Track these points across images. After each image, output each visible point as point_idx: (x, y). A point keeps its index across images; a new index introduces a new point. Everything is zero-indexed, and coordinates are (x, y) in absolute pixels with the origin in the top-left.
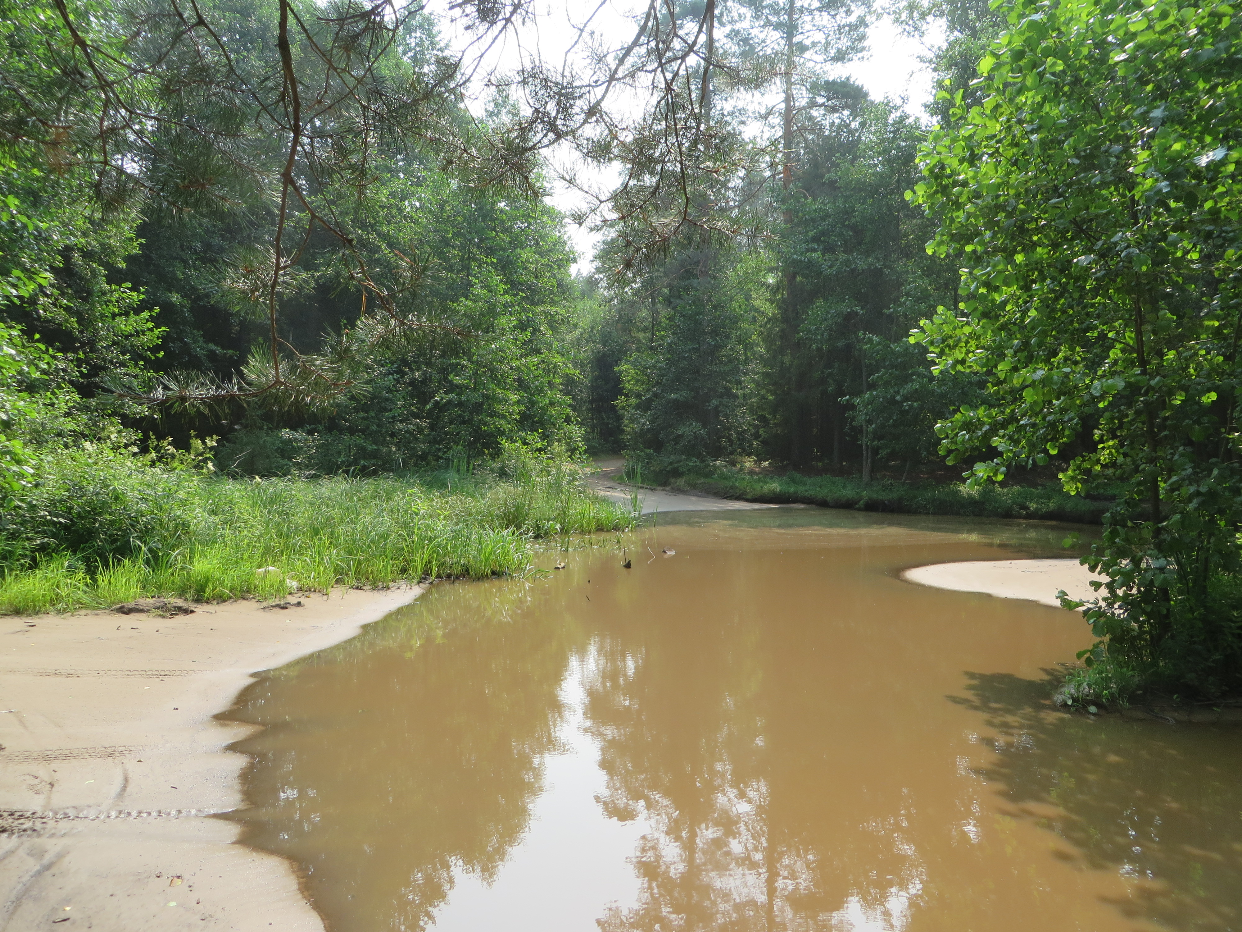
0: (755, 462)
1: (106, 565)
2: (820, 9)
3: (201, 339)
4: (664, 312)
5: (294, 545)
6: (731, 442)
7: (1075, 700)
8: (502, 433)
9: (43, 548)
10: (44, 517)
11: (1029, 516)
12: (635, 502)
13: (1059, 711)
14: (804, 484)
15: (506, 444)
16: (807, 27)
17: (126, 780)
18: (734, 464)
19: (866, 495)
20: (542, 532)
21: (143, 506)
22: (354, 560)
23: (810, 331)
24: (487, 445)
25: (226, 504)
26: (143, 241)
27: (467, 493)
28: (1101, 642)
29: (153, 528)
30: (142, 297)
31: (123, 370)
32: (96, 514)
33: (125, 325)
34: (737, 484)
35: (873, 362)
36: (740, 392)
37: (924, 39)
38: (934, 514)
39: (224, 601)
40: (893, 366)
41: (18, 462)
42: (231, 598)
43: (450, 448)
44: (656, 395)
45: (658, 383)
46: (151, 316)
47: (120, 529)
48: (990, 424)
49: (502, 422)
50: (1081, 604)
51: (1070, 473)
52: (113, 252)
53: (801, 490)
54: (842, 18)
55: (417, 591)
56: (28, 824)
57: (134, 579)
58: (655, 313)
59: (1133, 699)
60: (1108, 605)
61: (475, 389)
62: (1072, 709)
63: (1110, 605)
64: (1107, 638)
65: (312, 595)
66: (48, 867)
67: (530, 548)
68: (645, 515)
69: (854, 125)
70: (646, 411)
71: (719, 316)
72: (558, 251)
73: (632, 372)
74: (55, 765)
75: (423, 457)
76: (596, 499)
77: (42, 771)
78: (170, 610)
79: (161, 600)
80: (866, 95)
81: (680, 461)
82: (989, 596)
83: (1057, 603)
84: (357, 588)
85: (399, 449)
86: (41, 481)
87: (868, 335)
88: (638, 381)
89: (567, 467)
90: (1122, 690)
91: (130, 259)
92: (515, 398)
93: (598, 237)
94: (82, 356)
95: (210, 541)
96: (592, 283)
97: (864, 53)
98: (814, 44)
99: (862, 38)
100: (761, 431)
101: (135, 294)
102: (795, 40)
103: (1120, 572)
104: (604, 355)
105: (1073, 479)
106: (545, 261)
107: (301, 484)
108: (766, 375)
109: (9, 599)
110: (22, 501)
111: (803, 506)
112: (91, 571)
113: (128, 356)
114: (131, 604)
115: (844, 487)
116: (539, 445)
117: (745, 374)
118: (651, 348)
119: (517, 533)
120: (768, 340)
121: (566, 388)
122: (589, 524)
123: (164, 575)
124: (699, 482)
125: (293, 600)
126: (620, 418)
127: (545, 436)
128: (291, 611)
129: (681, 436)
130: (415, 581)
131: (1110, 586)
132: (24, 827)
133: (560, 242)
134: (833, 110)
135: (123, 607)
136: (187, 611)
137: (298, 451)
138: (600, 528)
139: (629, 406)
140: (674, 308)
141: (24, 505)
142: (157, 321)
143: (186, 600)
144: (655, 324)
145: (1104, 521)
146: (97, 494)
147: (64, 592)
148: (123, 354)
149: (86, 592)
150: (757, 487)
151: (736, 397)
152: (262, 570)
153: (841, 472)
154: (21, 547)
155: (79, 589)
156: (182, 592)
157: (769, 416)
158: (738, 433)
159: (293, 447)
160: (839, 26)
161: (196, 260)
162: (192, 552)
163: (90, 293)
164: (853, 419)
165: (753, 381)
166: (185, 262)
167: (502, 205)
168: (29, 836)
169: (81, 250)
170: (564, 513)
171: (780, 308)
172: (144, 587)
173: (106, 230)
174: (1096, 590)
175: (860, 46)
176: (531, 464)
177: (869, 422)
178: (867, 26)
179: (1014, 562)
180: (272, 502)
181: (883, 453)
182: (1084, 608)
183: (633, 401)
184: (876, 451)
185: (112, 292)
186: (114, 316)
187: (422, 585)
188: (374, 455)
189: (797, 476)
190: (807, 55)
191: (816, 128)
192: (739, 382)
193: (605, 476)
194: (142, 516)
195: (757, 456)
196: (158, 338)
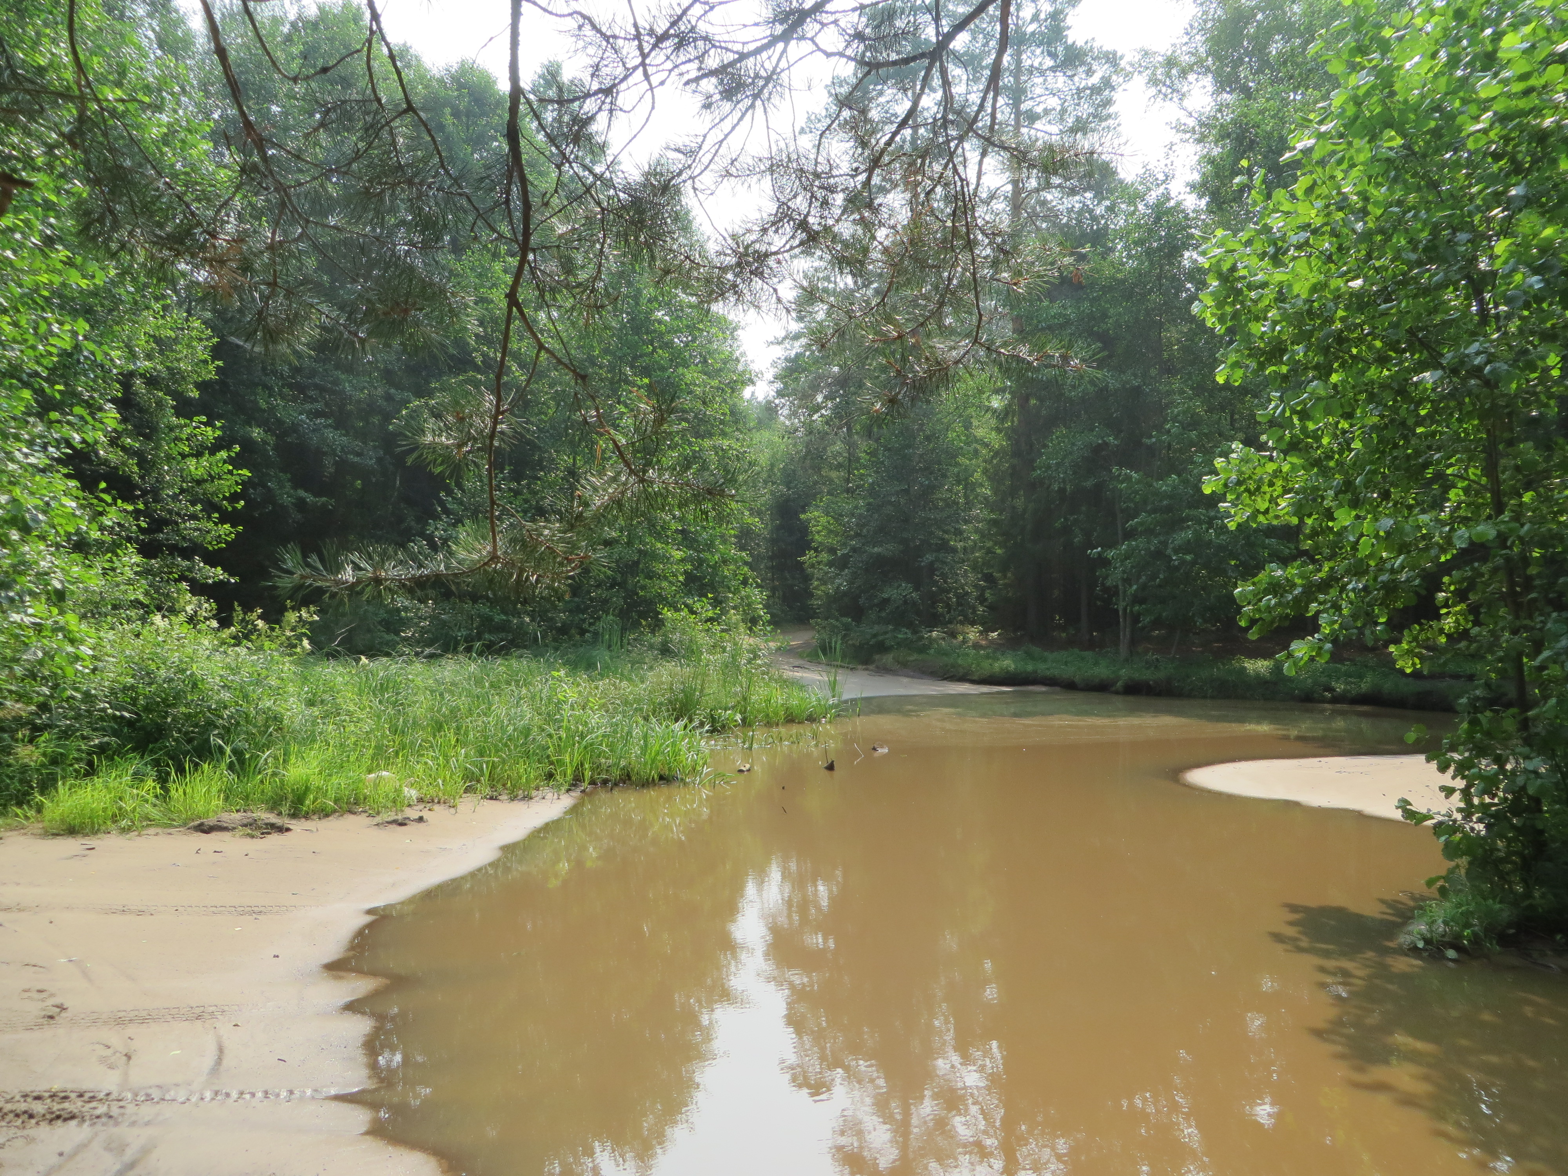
0: (981, 632)
1: (181, 770)
2: (1053, 69)
3: (288, 485)
4: (863, 445)
5: (412, 743)
6: (948, 606)
7: (1428, 941)
8: (663, 599)
9: (102, 749)
10: (104, 710)
11: (1335, 700)
12: (833, 686)
13: (1407, 955)
14: (1045, 660)
15: (667, 613)
16: (1038, 91)
17: (221, 1050)
18: (953, 635)
19: (1125, 673)
20: (718, 725)
21: (226, 696)
22: (487, 763)
23: (1049, 467)
24: (643, 615)
25: (324, 692)
26: (220, 363)
27: (622, 674)
28: (1458, 866)
29: (238, 724)
30: (218, 433)
31: (192, 524)
32: (169, 706)
33: (195, 467)
34: (960, 661)
35: (1132, 505)
36: (960, 545)
37: (1186, 103)
38: (1213, 698)
39: (327, 816)
40: (1154, 511)
41: (72, 641)
42: (335, 811)
43: (599, 618)
44: (854, 550)
45: (857, 535)
46: (229, 457)
47: (196, 725)
48: (1303, 586)
49: (665, 584)
50: (1428, 817)
51: (1405, 646)
52: (183, 378)
53: (1043, 668)
54: (1081, 80)
55: (567, 801)
56: (102, 1109)
57: (214, 789)
58: (851, 446)
59: (1504, 940)
60: (1464, 818)
61: (629, 544)
62: (1425, 954)
63: (1468, 816)
64: (1464, 861)
65: (436, 807)
66: (131, 1166)
67: (706, 745)
68: (846, 702)
69: (1099, 210)
70: (842, 569)
71: (934, 449)
72: (729, 370)
73: (823, 520)
74: (131, 1030)
75: (564, 630)
76: (785, 683)
77: (115, 1038)
78: (260, 828)
79: (249, 814)
80: (1115, 173)
81: (886, 633)
82: (1297, 804)
83: (1398, 815)
84: (491, 798)
85: (533, 620)
86: (100, 664)
87: (1126, 471)
88: (830, 532)
89: (747, 641)
90: (1488, 930)
91: (201, 386)
92: (678, 554)
93: (779, 352)
94: (141, 506)
95: (309, 739)
96: (770, 409)
97: (1110, 122)
98: (1046, 112)
99: (1108, 102)
100: (987, 595)
101: (209, 429)
102: (1024, 107)
103: (1481, 777)
104: (787, 501)
105: (1410, 653)
106: (715, 383)
107: (418, 666)
108: (995, 523)
109: (62, 814)
110: (76, 689)
111: (1043, 689)
112: (163, 779)
113: (199, 507)
114: (211, 821)
115: (1096, 664)
116: (710, 614)
117: (966, 522)
118: (848, 491)
119: (690, 727)
120: (994, 477)
121: (739, 542)
122: (776, 714)
123: (252, 784)
124: (911, 658)
125: (413, 814)
126: (807, 579)
127: (717, 602)
128: (412, 828)
129: (886, 601)
130: (563, 789)
131: (1466, 794)
132: (98, 1112)
133: (731, 360)
134: (1073, 192)
135: (202, 824)
136: (282, 830)
137: (405, 623)
138: (791, 719)
139: (819, 563)
140: (877, 440)
141: (78, 696)
142: (237, 462)
143: (280, 814)
144: (852, 460)
145: (1458, 708)
146: (171, 680)
147: (128, 805)
148: (193, 504)
149: (155, 805)
150: (986, 664)
151: (954, 550)
152: (372, 776)
153: (1091, 645)
154: (75, 748)
155: (147, 801)
156: (274, 805)
157: (997, 575)
158: (957, 595)
159: (401, 619)
160: (1078, 89)
161: (283, 386)
162: (286, 754)
163: (154, 429)
164: (1106, 577)
165: (977, 531)
166: (270, 389)
167: (660, 314)
168: (104, 1124)
169: (142, 376)
170: (745, 699)
171: (1009, 438)
172: (227, 799)
173: (172, 351)
174: (1447, 797)
175: (1105, 112)
176: (703, 639)
177: (1127, 581)
178: (1113, 89)
179: (1324, 760)
180: (383, 688)
181: (1146, 620)
182: (1434, 821)
183: (825, 556)
184: (1136, 619)
185: (181, 427)
186: (184, 456)
187: (572, 794)
188: (503, 627)
189: (1036, 650)
190: (1038, 125)
191: (1052, 215)
192: (959, 532)
193: (790, 652)
194: (225, 707)
195: (982, 624)
196: (237, 483)
